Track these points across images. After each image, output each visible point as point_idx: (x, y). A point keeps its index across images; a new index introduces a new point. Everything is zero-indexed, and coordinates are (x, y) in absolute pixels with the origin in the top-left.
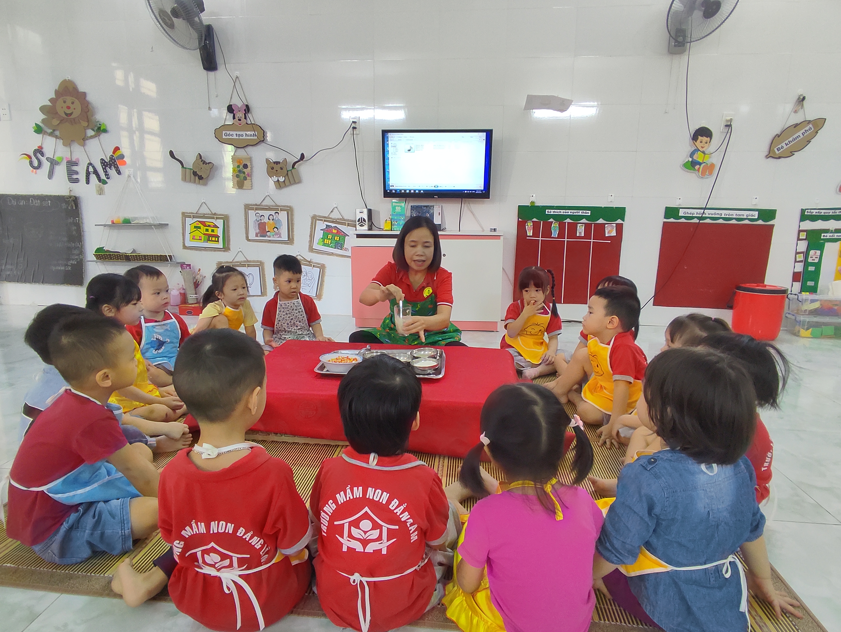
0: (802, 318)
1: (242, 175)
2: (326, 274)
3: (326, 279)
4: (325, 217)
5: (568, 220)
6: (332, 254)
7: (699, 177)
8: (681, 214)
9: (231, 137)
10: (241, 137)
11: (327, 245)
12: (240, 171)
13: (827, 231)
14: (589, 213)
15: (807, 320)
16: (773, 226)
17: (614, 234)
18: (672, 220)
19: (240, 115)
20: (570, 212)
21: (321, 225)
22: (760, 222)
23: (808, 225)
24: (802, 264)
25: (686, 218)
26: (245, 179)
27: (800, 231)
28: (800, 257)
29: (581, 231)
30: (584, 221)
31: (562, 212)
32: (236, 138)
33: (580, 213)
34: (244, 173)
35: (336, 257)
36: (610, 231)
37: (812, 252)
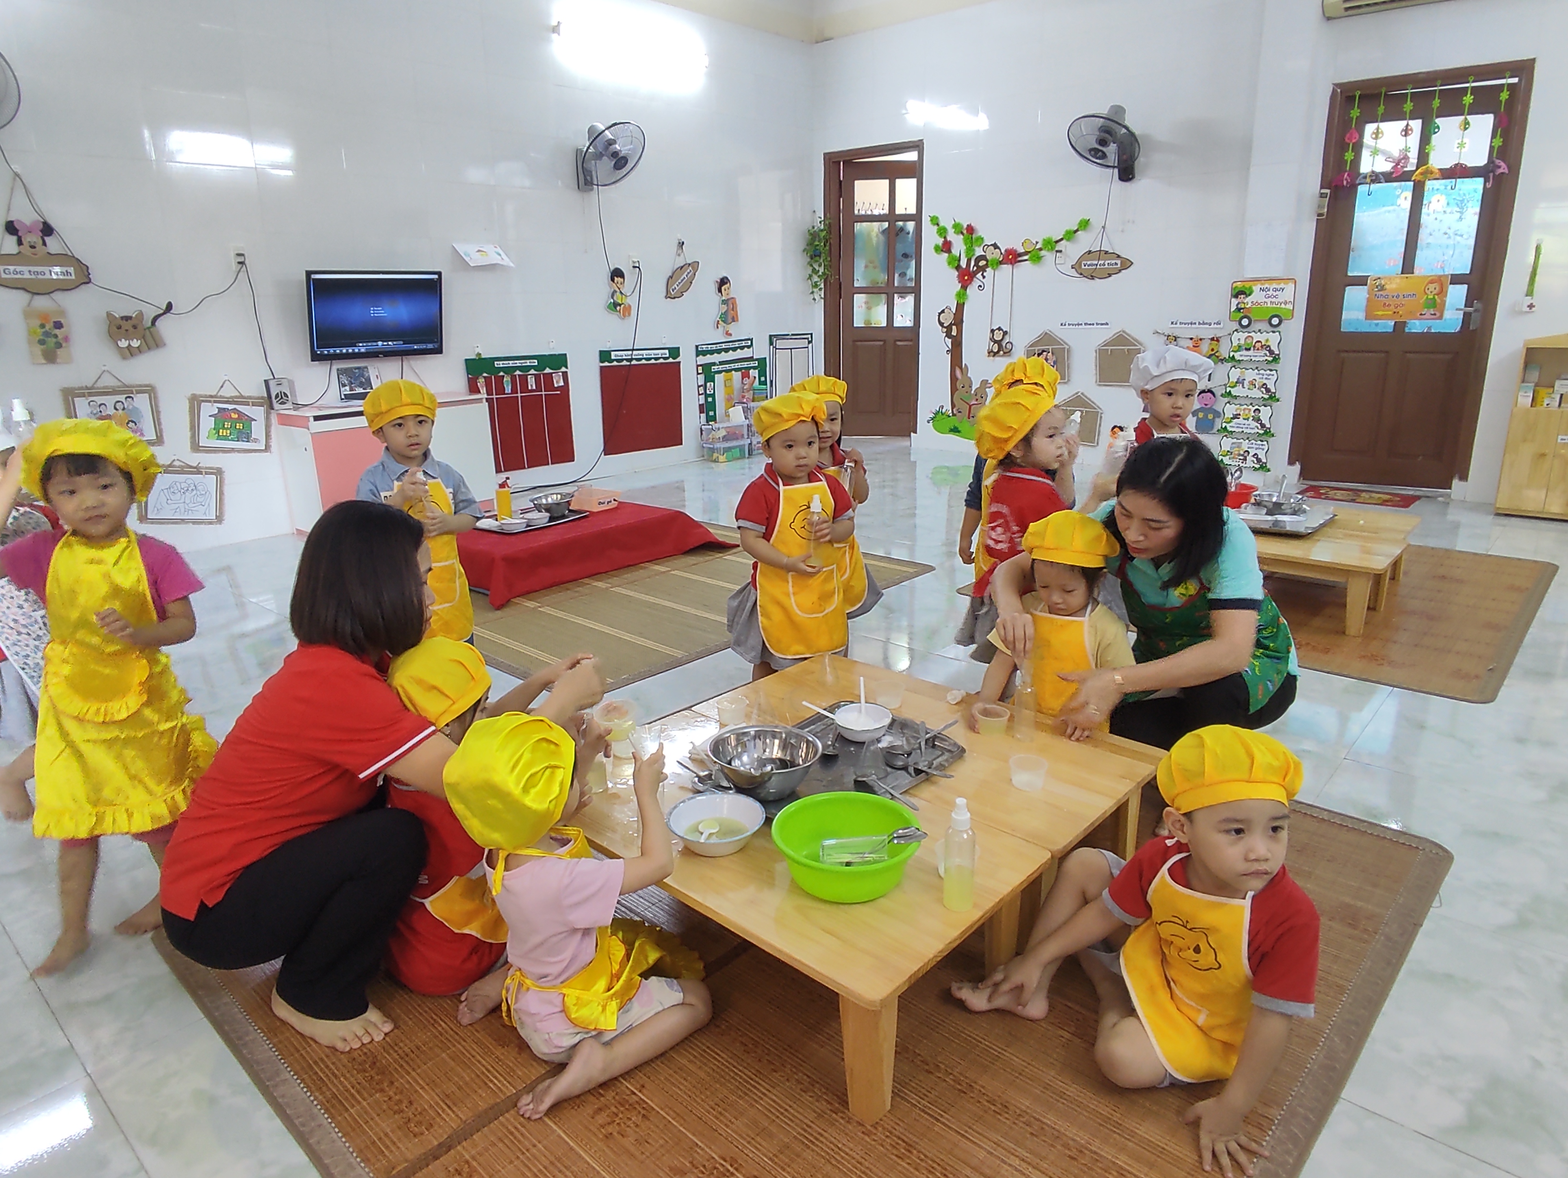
0: (718, 445)
1: (51, 341)
2: (226, 482)
3: (227, 489)
4: (211, 396)
5: (518, 372)
6: (232, 450)
7: (620, 318)
8: (613, 357)
9: (19, 276)
10: (40, 277)
11: (225, 438)
12: (47, 334)
13: (714, 364)
14: (535, 363)
15: (722, 446)
16: (679, 362)
17: (562, 383)
18: (606, 364)
19: (34, 238)
20: (518, 363)
21: (208, 410)
22: (671, 360)
23: (702, 360)
24: (703, 396)
25: (618, 361)
26: (59, 345)
27: (698, 366)
28: (702, 390)
29: (532, 383)
30: (532, 372)
31: (511, 363)
32: (30, 277)
33: (528, 363)
34: (56, 336)
35: (237, 454)
36: (558, 382)
37: (708, 384)
